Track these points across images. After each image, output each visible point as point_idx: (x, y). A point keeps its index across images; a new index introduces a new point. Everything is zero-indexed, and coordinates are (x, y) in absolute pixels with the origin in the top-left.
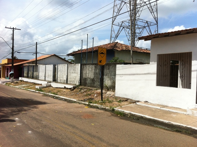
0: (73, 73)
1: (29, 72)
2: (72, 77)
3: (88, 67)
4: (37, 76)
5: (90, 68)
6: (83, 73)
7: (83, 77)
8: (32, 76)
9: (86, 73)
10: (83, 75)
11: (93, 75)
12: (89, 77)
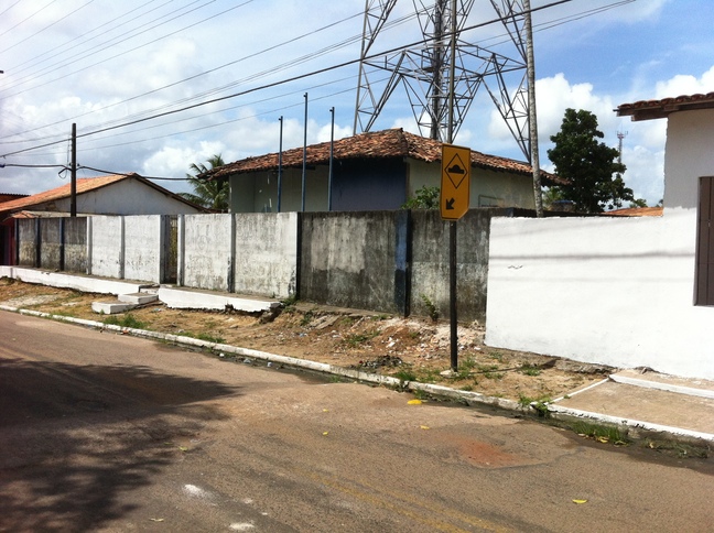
0: (258, 248)
1: (44, 245)
2: (255, 266)
3: (334, 228)
4: (83, 261)
5: (343, 229)
6: (309, 249)
7: (308, 266)
8: (58, 260)
9: (326, 250)
10: (309, 258)
11: (361, 260)
12: (342, 266)
